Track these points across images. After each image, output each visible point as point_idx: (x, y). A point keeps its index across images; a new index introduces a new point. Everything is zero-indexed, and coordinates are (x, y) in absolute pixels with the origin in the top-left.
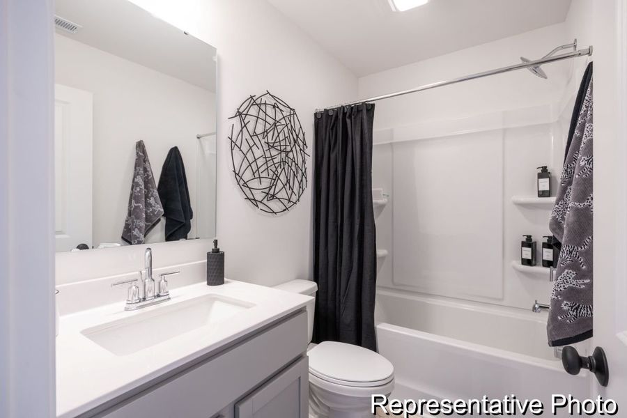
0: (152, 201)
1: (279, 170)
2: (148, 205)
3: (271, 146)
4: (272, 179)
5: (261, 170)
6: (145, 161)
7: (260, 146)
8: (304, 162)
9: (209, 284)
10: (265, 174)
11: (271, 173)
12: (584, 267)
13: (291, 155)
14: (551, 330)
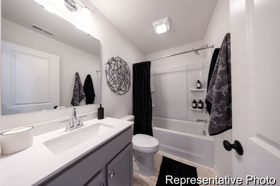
0: (81, 91)
1: (122, 81)
2: (80, 93)
3: (119, 74)
4: (120, 84)
5: (116, 81)
6: (79, 79)
7: (116, 74)
8: (130, 79)
9: (98, 119)
10: (117, 83)
11: (120, 82)
12: (220, 110)
13: (126, 77)
14: (210, 130)
